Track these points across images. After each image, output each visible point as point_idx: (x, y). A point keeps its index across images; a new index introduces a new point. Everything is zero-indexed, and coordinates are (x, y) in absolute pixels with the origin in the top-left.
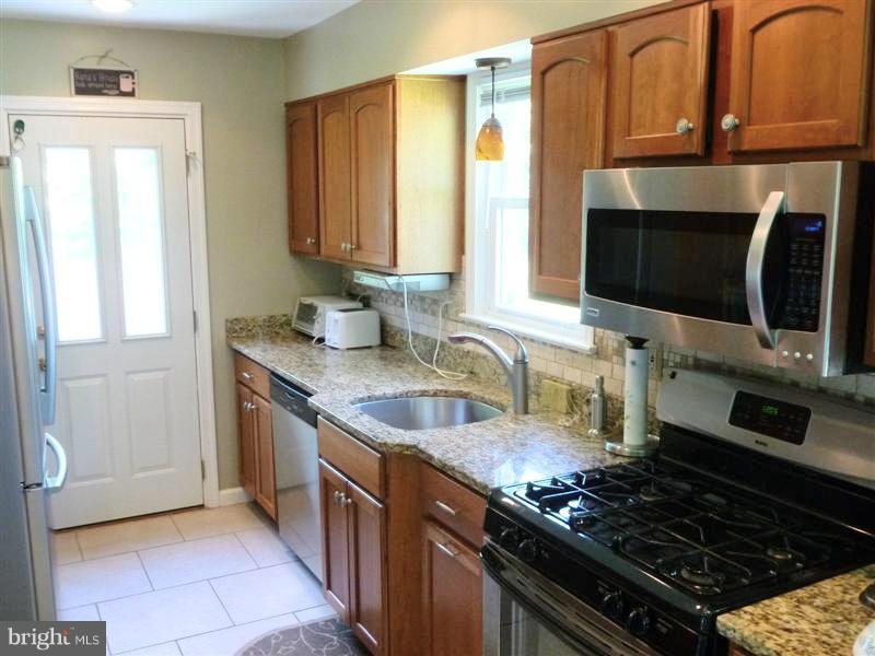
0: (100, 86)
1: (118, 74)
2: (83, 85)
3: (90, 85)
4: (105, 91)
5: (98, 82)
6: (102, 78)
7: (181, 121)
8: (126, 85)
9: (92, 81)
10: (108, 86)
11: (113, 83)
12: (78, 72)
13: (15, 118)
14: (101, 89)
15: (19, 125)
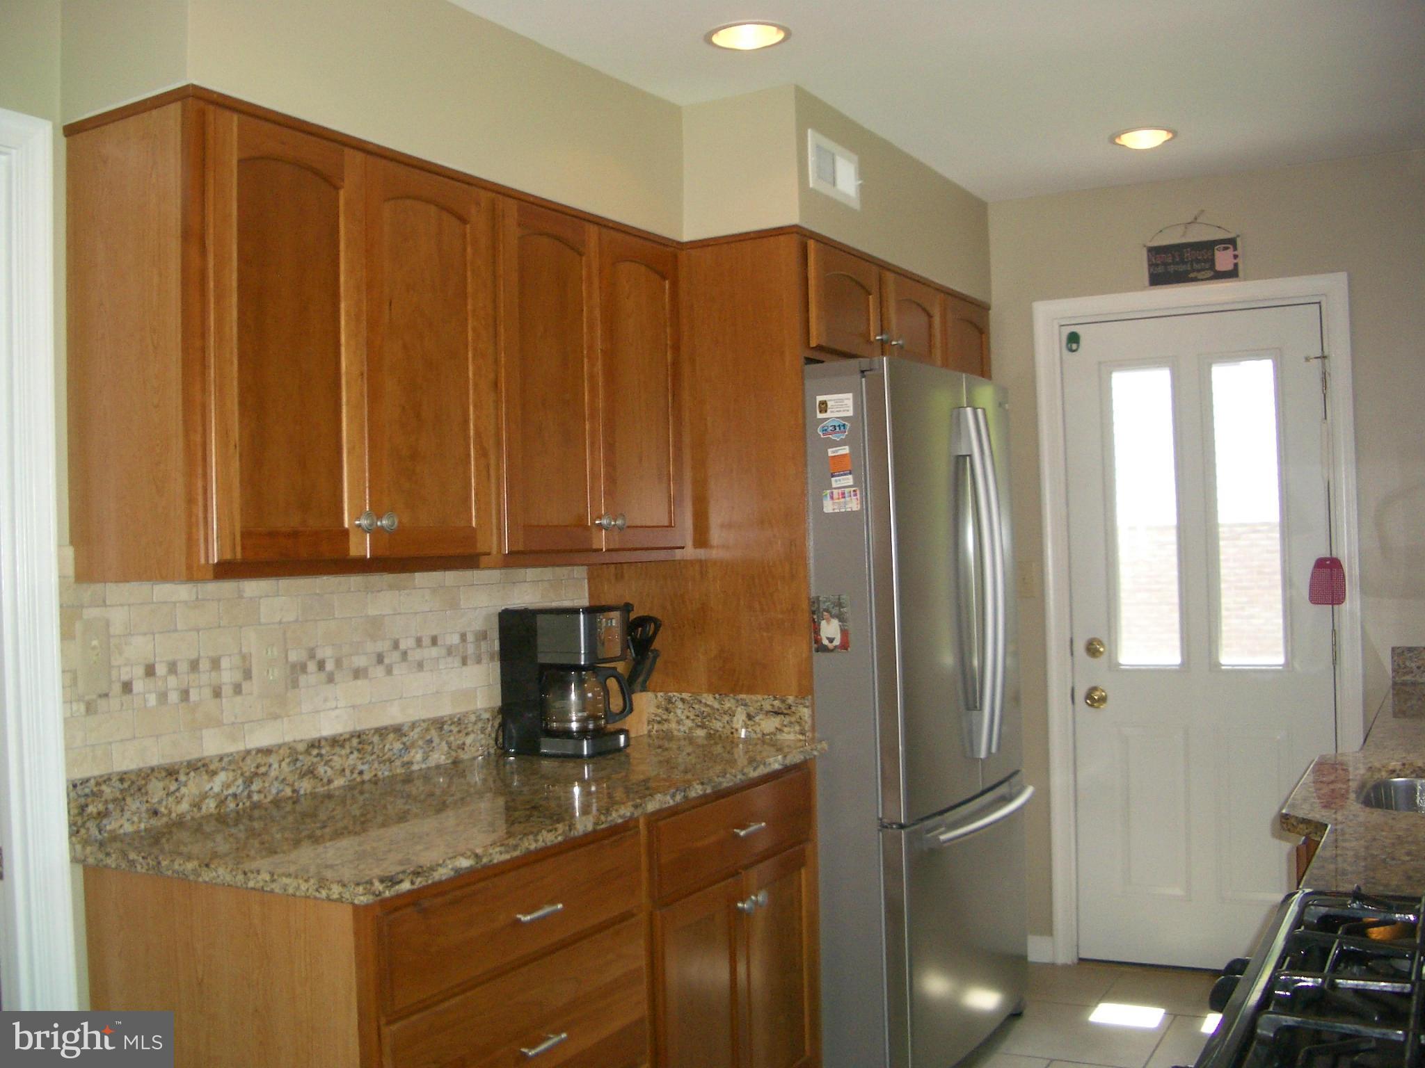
0: (1182, 268)
1: (1210, 246)
2: (1160, 270)
3: (1171, 269)
4: (1192, 275)
5: (1183, 262)
6: (1188, 255)
7: (1317, 305)
8: (1223, 260)
9: (1174, 263)
10: (1196, 266)
11: (1205, 261)
12: (1154, 251)
13: (1066, 331)
14: (1187, 272)
15: (1074, 338)
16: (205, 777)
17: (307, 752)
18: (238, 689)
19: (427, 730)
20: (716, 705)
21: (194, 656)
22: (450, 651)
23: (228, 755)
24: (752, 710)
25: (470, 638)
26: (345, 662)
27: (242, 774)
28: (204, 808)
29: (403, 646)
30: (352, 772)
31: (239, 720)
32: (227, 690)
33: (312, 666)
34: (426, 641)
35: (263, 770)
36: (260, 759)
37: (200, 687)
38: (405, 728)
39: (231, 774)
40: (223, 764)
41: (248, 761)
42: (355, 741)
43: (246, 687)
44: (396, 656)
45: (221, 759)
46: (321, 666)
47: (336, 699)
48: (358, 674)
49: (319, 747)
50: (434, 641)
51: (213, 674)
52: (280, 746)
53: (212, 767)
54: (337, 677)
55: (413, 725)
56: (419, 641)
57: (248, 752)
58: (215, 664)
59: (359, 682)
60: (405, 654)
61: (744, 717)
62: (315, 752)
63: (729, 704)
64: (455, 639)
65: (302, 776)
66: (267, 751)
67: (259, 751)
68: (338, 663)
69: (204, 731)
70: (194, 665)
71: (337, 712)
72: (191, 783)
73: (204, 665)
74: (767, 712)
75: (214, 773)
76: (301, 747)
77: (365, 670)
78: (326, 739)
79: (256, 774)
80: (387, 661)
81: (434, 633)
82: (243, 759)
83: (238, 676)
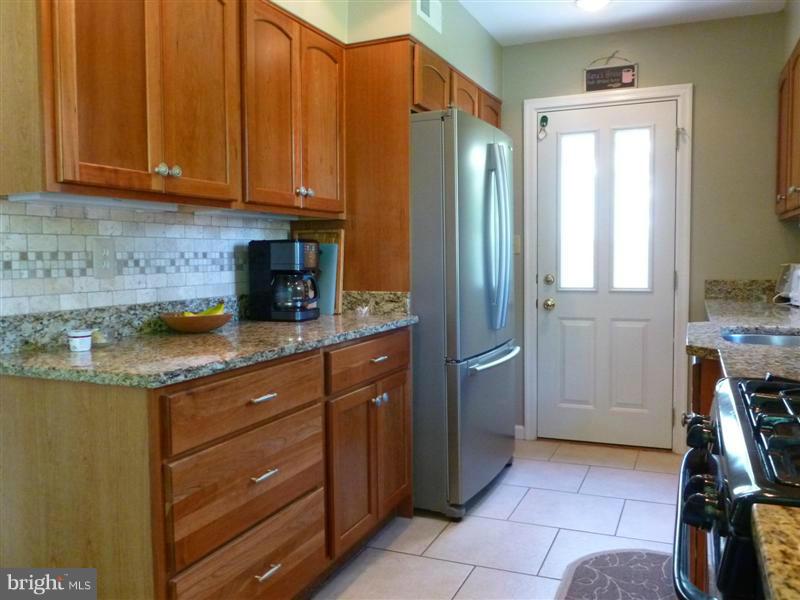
0: (604, 82)
1: (620, 69)
2: (593, 82)
3: (599, 82)
4: (609, 85)
5: (605, 78)
6: (608, 75)
7: (674, 102)
8: (627, 77)
9: (600, 79)
10: (612, 81)
11: (617, 78)
12: (590, 72)
13: (541, 115)
14: (607, 84)
15: (544, 120)
16: (61, 323)
17: (127, 312)
18: (83, 272)
19: (200, 304)
20: (359, 297)
21: (54, 249)
22: (214, 262)
23: (76, 311)
24: (378, 300)
25: (226, 255)
26: (152, 262)
27: (86, 322)
28: (60, 340)
29: (187, 256)
30: (155, 325)
31: (85, 290)
32: (76, 272)
33: (131, 263)
34: (200, 255)
35: (99, 320)
36: (97, 314)
37: (58, 269)
38: (187, 303)
39: (78, 322)
40: (73, 316)
41: (90, 314)
42: (157, 308)
43: (89, 271)
44: (182, 262)
45: (72, 312)
46: (137, 263)
47: (146, 283)
48: (159, 270)
49: (135, 310)
50: (205, 255)
51: (68, 262)
52: (110, 308)
53: (66, 317)
54: (147, 271)
55: (192, 301)
56: (196, 254)
57: (90, 310)
58: (69, 256)
59: (160, 275)
60: (187, 261)
61: (374, 303)
62: (132, 312)
63: (366, 295)
64: (218, 255)
65: (124, 325)
66: (102, 310)
67: (97, 309)
68: (147, 262)
69: (62, 296)
70: (54, 256)
71: (147, 291)
72: (51, 326)
73: (61, 256)
74: (387, 301)
75: (67, 321)
76: (124, 309)
77: (164, 267)
78: (139, 306)
79: (95, 323)
80: (177, 264)
81: (205, 251)
82: (87, 313)
83: (83, 265)
